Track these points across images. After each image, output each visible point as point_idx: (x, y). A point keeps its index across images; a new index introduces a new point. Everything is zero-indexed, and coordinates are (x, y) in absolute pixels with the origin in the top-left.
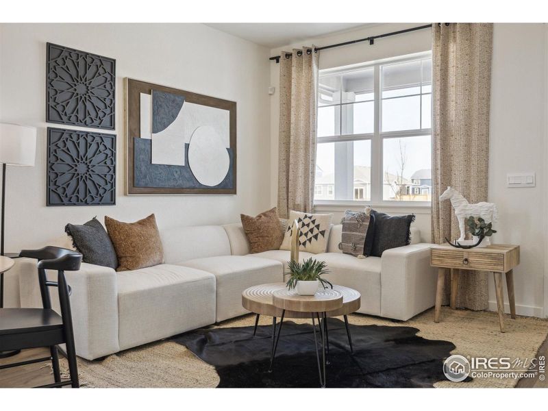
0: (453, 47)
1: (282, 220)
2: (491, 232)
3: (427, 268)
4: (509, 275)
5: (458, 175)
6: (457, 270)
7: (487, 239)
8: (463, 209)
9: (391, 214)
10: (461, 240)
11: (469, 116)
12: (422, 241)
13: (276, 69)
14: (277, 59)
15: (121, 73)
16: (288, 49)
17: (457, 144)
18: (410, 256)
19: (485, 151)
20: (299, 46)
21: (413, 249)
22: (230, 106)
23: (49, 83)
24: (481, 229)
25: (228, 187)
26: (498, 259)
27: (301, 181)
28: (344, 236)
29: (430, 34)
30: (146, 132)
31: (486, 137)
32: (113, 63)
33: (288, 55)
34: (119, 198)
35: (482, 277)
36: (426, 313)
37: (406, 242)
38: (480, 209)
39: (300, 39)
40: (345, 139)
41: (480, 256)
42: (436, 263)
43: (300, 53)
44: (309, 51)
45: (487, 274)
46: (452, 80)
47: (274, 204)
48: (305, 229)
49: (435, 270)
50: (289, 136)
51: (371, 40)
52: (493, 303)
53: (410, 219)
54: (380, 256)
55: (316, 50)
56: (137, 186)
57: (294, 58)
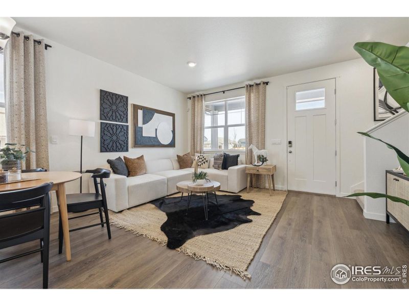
0: (252, 95)
1: (192, 157)
2: (266, 160)
3: (244, 174)
4: (272, 176)
5: (254, 140)
6: (254, 174)
7: (265, 163)
8: (256, 152)
9: (231, 154)
10: (256, 163)
12: (242, 164)
13: (190, 102)
14: (190, 98)
15: (130, 102)
16: (194, 95)
17: (254, 130)
18: (238, 170)
19: (264, 132)
20: (198, 94)
21: (239, 167)
22: (173, 115)
23: (101, 105)
24: (263, 159)
25: (172, 145)
26: (269, 170)
27: (199, 142)
28: (215, 163)
29: (244, 90)
30: (140, 124)
31: (264, 126)
32: (127, 98)
33: (194, 97)
34: (130, 149)
35: (263, 176)
36: (244, 190)
37: (237, 164)
38: (262, 152)
39: (198, 91)
40: (214, 127)
41: (263, 168)
42: (247, 172)
43: (198, 96)
44: (202, 95)
45: (265, 175)
46: (252, 106)
47: (189, 151)
48: (201, 160)
49: (247, 174)
50: (194, 127)
51: (224, 92)
52: (267, 186)
53: (238, 156)
54: (227, 169)
55: (204, 95)
56: (137, 144)
57: (196, 98)
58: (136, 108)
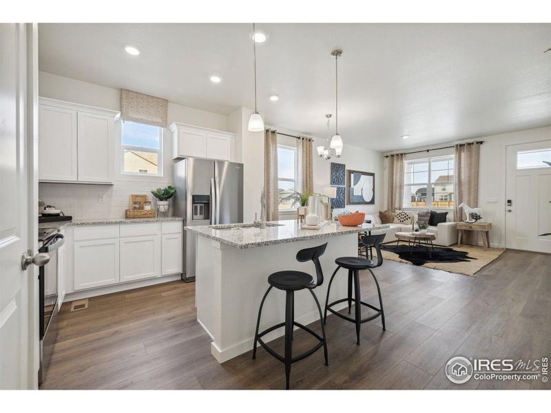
0: (463, 154)
1: (393, 214)
2: (480, 218)
3: (455, 231)
4: (487, 233)
5: (465, 198)
6: (465, 230)
7: (478, 221)
8: (468, 210)
9: (438, 212)
10: (468, 220)
11: (470, 177)
12: (450, 221)
13: (387, 161)
14: (387, 157)
15: (347, 168)
16: (393, 153)
17: (465, 188)
18: (449, 226)
19: (477, 191)
20: (397, 153)
21: (447, 224)
22: (373, 175)
23: (332, 174)
24: (476, 217)
25: (372, 202)
26: (484, 227)
27: (398, 199)
28: (419, 219)
30: (352, 186)
31: (477, 185)
32: (344, 165)
33: (392, 156)
34: (346, 206)
35: (475, 233)
36: (456, 244)
37: (445, 221)
38: (475, 210)
39: (398, 150)
41: (476, 225)
42: (458, 228)
43: (397, 155)
44: (402, 154)
45: (477, 232)
47: (385, 209)
49: (458, 230)
50: (392, 184)
51: (428, 151)
52: (481, 243)
53: (447, 213)
54: (435, 225)
55: (405, 154)
57: (395, 158)
58: (350, 172)
